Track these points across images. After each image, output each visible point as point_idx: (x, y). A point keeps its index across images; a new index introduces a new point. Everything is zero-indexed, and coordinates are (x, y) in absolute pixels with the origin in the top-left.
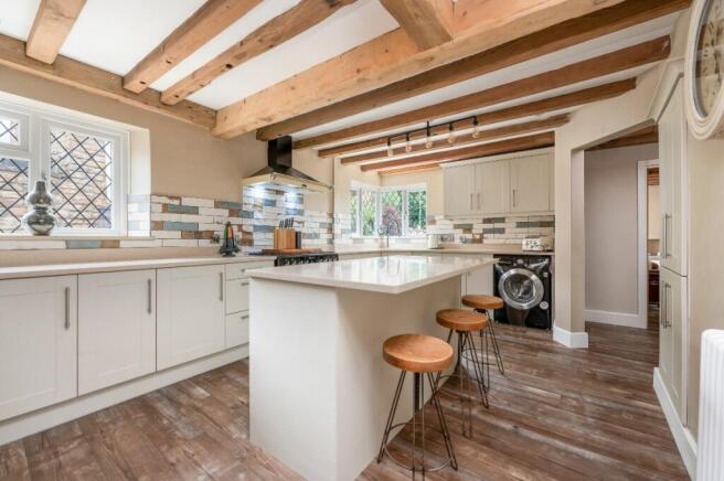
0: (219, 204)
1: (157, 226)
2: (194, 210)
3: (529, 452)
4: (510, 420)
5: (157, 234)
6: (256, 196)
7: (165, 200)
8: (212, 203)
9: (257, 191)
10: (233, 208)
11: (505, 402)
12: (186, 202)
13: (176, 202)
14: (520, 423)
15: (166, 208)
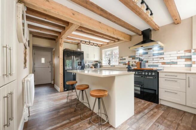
0: (130, 57)
1: (119, 63)
2: (125, 59)
3: (63, 118)
4: (73, 121)
5: (120, 64)
6: (140, 52)
7: (121, 58)
8: (128, 57)
9: (141, 51)
10: (133, 57)
11: (81, 126)
12: (124, 58)
13: (122, 58)
14: (71, 122)
15: (121, 60)
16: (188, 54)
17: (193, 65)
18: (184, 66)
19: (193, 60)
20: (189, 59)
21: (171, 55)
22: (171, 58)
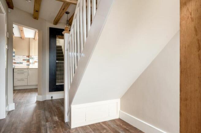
16: (28, 58)
17: (30, 65)
18: (26, 65)
19: (30, 62)
20: (28, 61)
21: (20, 58)
22: (19, 60)
